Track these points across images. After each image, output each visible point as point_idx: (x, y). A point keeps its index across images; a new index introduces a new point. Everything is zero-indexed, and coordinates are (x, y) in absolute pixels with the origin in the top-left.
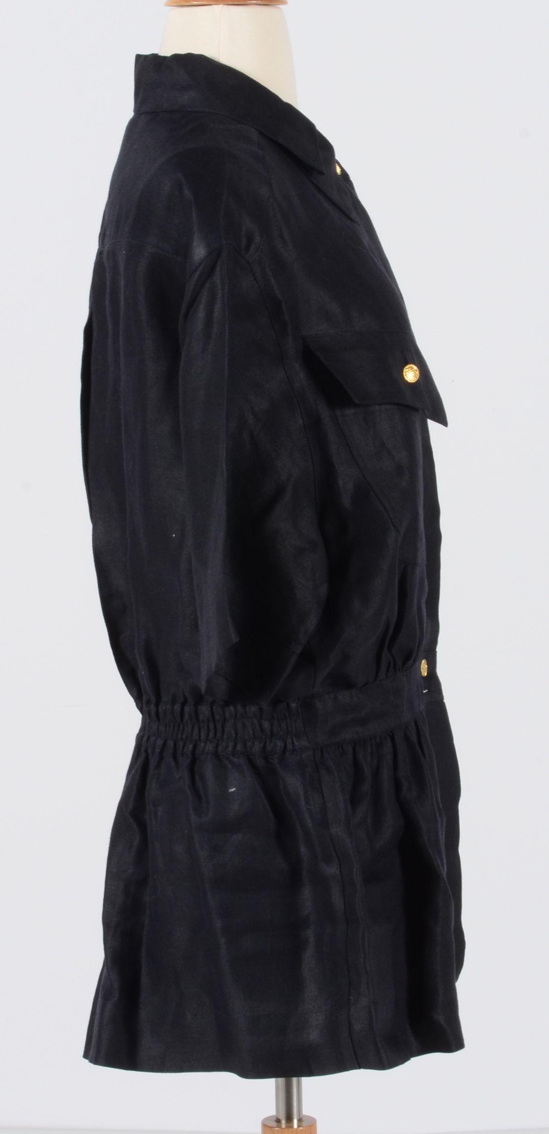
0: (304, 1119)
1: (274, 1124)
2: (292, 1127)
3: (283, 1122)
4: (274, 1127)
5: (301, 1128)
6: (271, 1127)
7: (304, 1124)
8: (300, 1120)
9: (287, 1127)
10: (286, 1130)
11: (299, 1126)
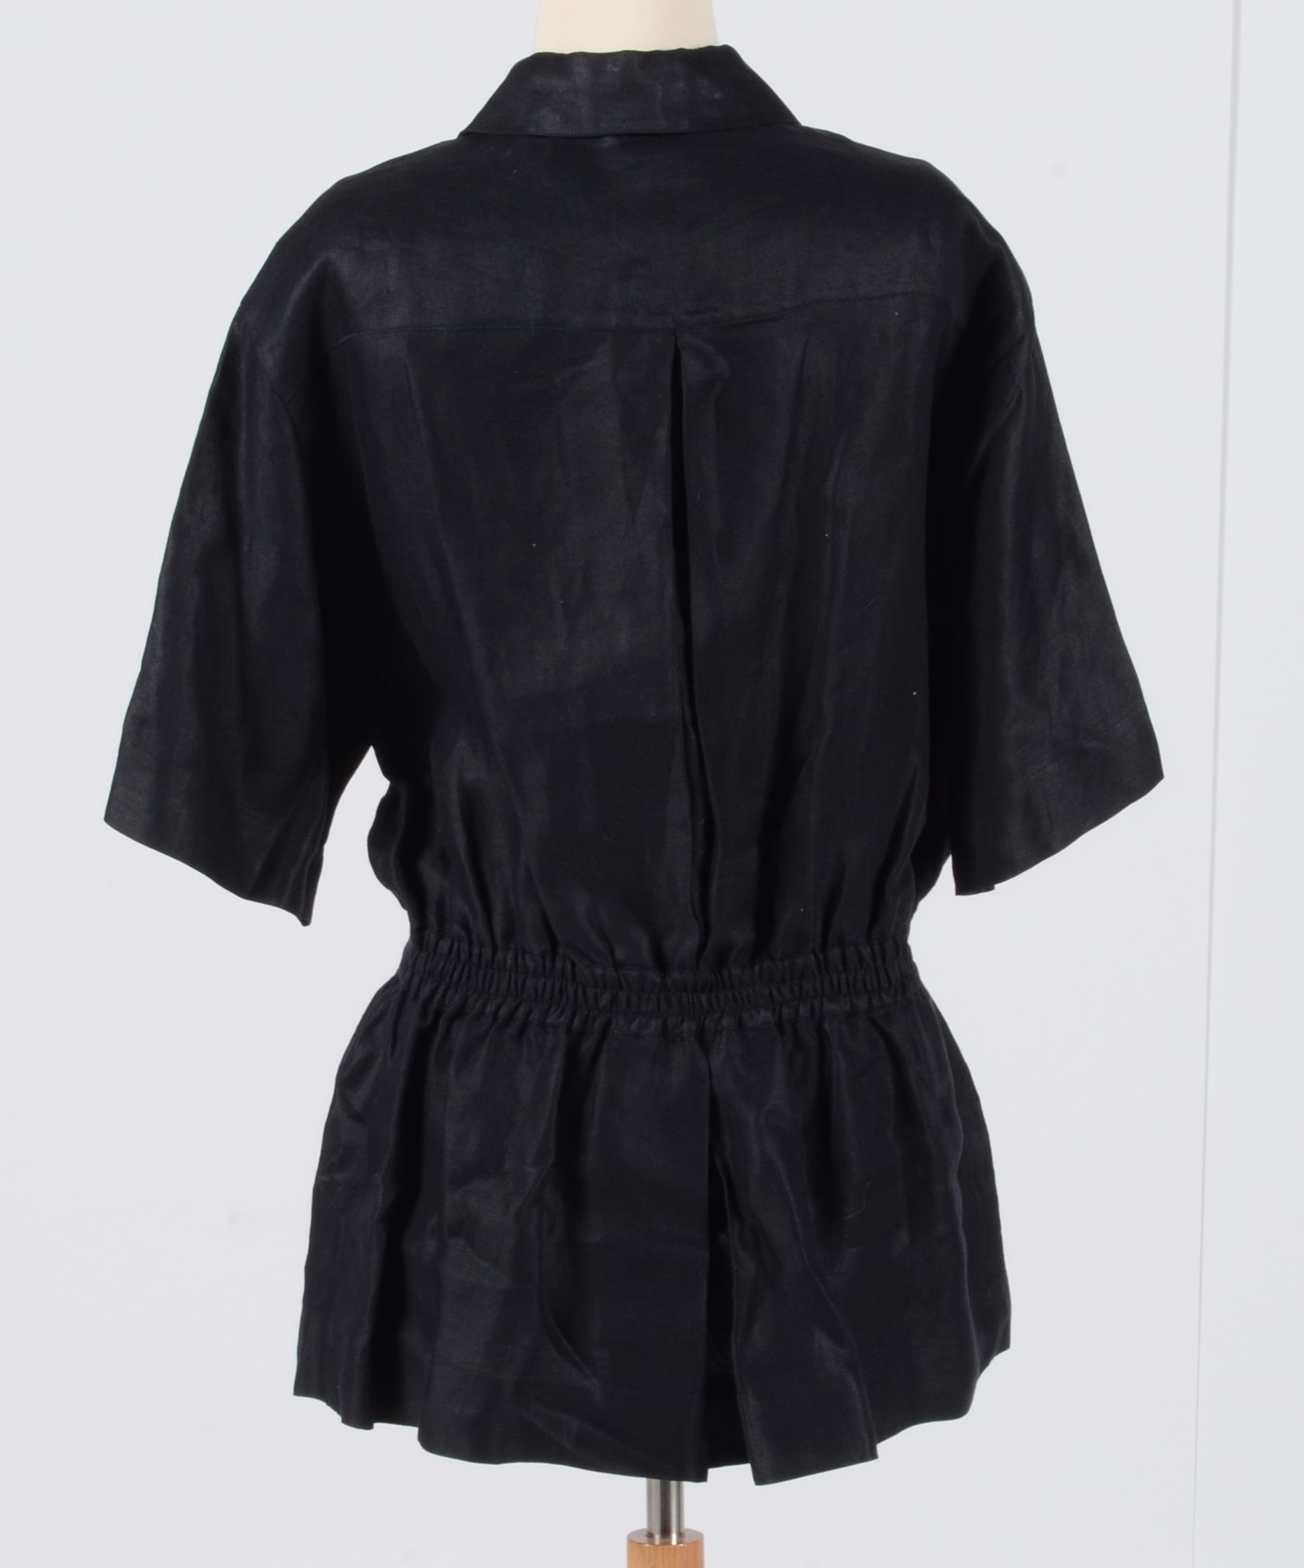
0: (686, 1534)
1: (645, 1540)
2: (669, 1543)
3: (657, 1538)
4: (644, 1544)
5: (682, 1545)
6: (640, 1544)
7: (686, 1539)
8: (680, 1535)
9: (662, 1544)
10: (661, 1547)
11: (679, 1542)
